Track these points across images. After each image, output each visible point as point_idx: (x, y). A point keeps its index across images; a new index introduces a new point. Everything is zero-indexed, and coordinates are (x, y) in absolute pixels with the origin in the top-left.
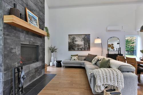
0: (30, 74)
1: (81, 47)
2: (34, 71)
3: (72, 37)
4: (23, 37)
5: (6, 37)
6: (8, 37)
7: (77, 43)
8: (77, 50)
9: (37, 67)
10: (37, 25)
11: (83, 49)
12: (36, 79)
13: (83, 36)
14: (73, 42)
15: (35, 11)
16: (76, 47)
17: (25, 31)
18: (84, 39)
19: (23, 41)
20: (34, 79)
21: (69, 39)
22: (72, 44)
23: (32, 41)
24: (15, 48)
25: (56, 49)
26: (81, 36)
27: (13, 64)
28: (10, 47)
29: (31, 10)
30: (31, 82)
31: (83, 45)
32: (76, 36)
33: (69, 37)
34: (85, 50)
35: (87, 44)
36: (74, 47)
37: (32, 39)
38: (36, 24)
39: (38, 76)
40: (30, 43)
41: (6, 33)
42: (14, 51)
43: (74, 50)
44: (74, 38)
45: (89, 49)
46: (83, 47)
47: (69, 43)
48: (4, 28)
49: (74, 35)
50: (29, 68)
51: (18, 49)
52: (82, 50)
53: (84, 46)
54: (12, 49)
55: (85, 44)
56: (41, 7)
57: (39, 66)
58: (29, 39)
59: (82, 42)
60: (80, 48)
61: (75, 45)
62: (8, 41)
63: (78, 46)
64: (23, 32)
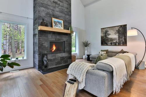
0: (56, 60)
1: (115, 41)
2: (60, 59)
3: (104, 31)
4: (51, 36)
5: (39, 37)
6: (41, 37)
7: (110, 37)
8: (110, 44)
9: (62, 56)
10: (62, 27)
11: (117, 44)
12: (61, 65)
13: (117, 28)
14: (106, 35)
15: (60, 17)
16: (108, 41)
17: (52, 33)
18: (118, 32)
19: (50, 39)
20: (59, 65)
21: (101, 34)
22: (105, 38)
23: (57, 38)
24: (45, 43)
25: (89, 44)
26: (114, 28)
27: (43, 52)
28: (42, 42)
29: (56, 18)
30: (57, 66)
31: (117, 39)
32: (108, 28)
33: (102, 31)
34: (119, 44)
35: (122, 38)
36: (106, 42)
37: (58, 37)
38: (60, 26)
39: (64, 63)
40: (56, 39)
41: (40, 35)
42: (44, 45)
43: (107, 45)
44: (106, 32)
45: (125, 43)
46: (117, 41)
47: (102, 37)
48: (38, 33)
49: (107, 29)
50: (55, 56)
51: (47, 44)
52: (115, 45)
53: (119, 39)
54: (43, 43)
55: (119, 37)
56: (67, 12)
57: (64, 56)
58: (56, 37)
59: (115, 35)
60: (114, 43)
61: (108, 39)
62: (41, 39)
63: (112, 40)
64: (50, 33)
